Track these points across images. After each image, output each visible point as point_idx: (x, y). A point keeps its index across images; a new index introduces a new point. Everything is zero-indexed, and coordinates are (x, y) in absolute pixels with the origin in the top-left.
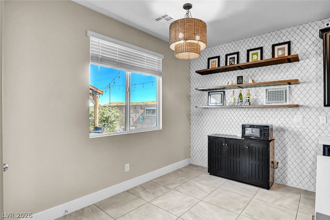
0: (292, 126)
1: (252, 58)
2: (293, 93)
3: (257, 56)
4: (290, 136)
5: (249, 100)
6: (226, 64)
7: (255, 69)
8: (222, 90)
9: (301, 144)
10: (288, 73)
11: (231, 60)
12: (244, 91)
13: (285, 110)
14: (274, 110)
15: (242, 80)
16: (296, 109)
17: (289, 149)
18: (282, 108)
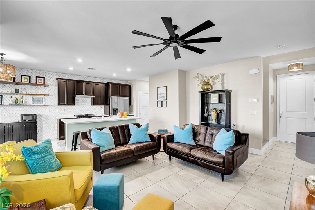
0: (45, 114)
1: (24, 80)
2: (45, 99)
3: (27, 79)
4: (44, 118)
5: (22, 102)
7: (26, 86)
9: (49, 121)
10: (43, 91)
12: (19, 97)
13: (41, 107)
14: (36, 107)
15: (19, 91)
16: (46, 106)
17: (44, 124)
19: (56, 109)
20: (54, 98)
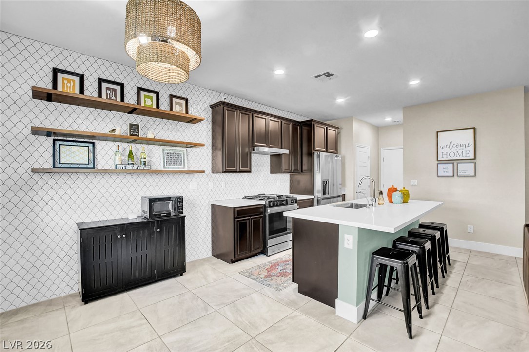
0: (188, 195)
1: (145, 101)
2: (189, 158)
3: (152, 101)
4: (186, 206)
5: (144, 161)
6: (100, 95)
8: (89, 140)
10: (184, 134)
11: (108, 92)
13: (181, 176)
14: (171, 176)
15: (138, 130)
16: (191, 175)
18: (179, 174)
19: (210, 183)
20: (205, 155)
